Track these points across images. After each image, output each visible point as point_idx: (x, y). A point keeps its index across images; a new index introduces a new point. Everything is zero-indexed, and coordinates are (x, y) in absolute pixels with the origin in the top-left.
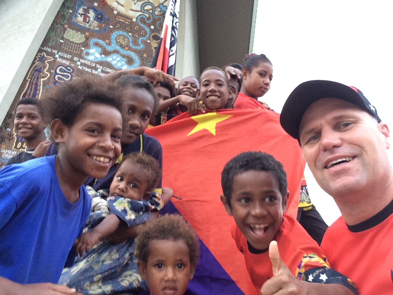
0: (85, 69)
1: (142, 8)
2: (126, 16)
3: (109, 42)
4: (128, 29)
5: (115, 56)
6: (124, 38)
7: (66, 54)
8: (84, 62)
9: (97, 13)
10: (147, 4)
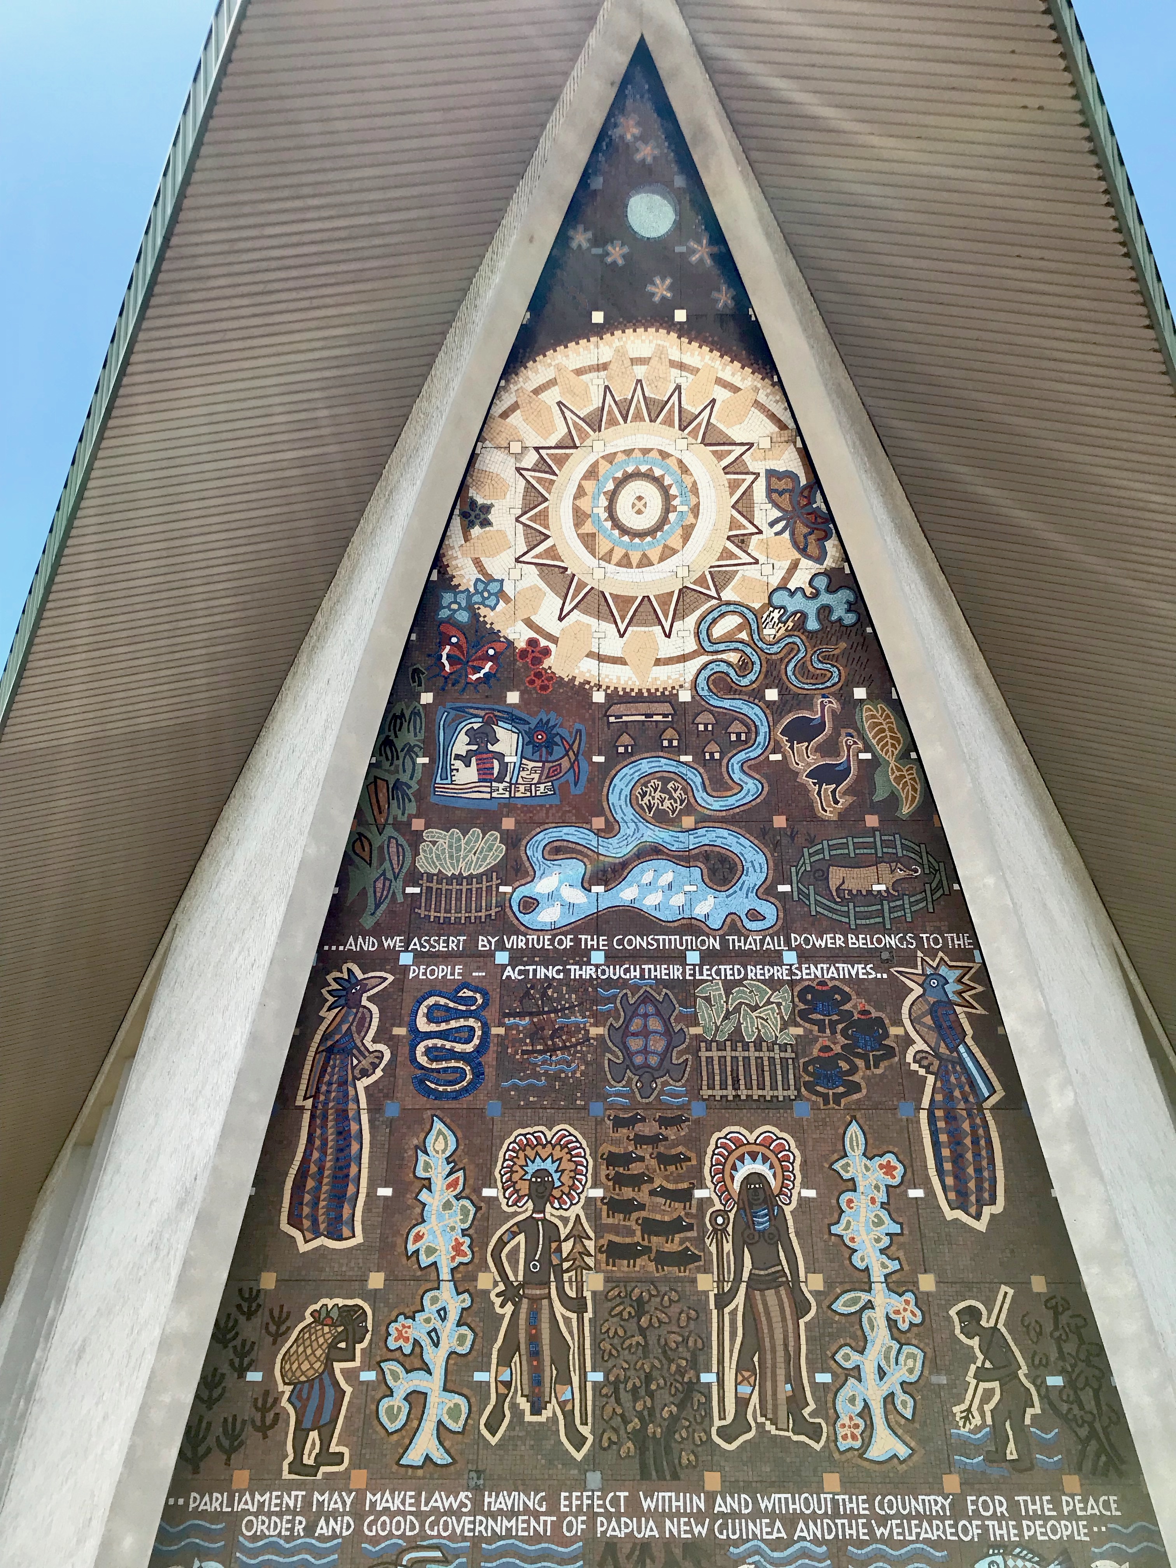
0: (535, 971)
1: (703, 635)
2: (646, 694)
3: (607, 821)
4: (670, 741)
5: (645, 873)
6: (665, 781)
7: (439, 936)
8: (522, 945)
9: (526, 727)
10: (715, 614)
